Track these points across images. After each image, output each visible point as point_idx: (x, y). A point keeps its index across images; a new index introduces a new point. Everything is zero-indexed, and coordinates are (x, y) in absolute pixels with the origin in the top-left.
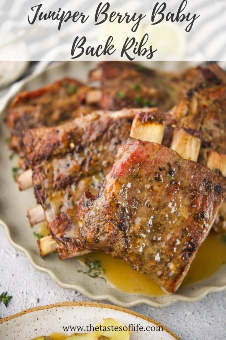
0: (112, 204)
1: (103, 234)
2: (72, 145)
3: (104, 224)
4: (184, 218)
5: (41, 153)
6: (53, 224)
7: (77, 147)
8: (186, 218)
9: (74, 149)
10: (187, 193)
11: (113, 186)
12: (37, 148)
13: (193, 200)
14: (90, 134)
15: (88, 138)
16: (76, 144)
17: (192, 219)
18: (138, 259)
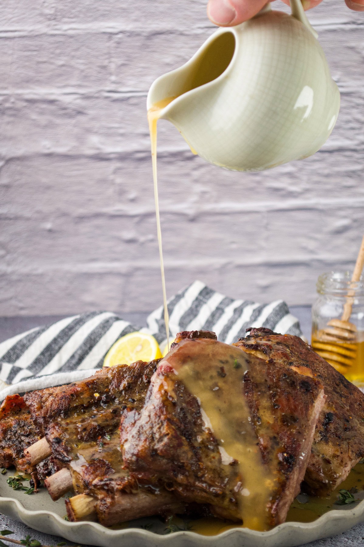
0: (166, 403)
1: (160, 440)
2: (97, 395)
3: (160, 428)
4: (268, 423)
5: (55, 406)
6: (86, 472)
7: (104, 397)
8: (271, 422)
9: (100, 399)
10: (265, 392)
11: (163, 383)
12: (48, 403)
13: (275, 400)
14: (119, 382)
15: (118, 386)
16: (101, 393)
17: (279, 423)
18: (217, 476)
